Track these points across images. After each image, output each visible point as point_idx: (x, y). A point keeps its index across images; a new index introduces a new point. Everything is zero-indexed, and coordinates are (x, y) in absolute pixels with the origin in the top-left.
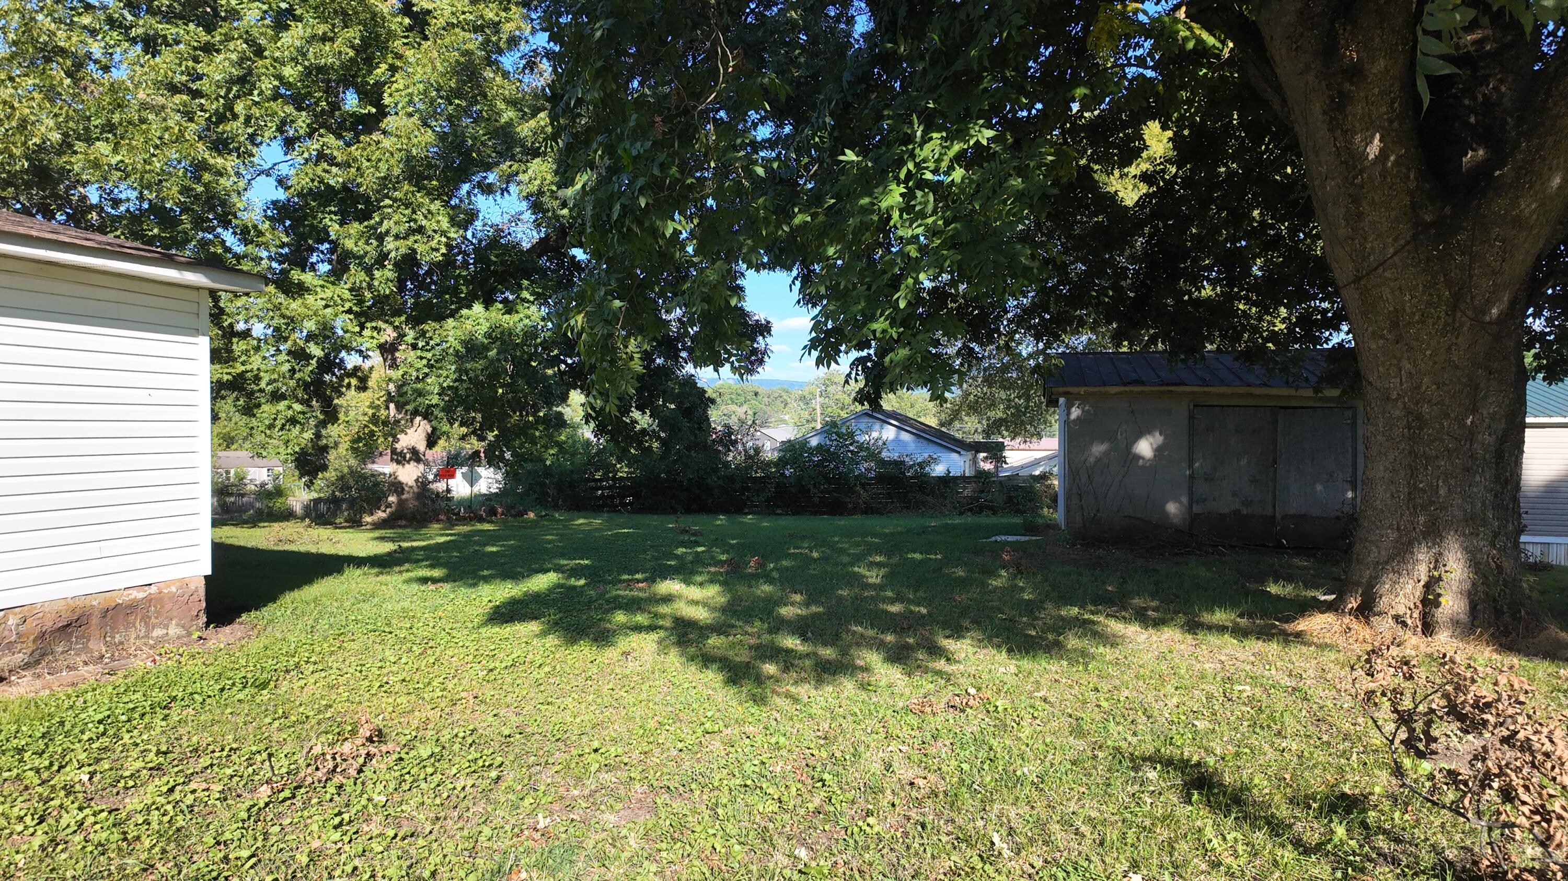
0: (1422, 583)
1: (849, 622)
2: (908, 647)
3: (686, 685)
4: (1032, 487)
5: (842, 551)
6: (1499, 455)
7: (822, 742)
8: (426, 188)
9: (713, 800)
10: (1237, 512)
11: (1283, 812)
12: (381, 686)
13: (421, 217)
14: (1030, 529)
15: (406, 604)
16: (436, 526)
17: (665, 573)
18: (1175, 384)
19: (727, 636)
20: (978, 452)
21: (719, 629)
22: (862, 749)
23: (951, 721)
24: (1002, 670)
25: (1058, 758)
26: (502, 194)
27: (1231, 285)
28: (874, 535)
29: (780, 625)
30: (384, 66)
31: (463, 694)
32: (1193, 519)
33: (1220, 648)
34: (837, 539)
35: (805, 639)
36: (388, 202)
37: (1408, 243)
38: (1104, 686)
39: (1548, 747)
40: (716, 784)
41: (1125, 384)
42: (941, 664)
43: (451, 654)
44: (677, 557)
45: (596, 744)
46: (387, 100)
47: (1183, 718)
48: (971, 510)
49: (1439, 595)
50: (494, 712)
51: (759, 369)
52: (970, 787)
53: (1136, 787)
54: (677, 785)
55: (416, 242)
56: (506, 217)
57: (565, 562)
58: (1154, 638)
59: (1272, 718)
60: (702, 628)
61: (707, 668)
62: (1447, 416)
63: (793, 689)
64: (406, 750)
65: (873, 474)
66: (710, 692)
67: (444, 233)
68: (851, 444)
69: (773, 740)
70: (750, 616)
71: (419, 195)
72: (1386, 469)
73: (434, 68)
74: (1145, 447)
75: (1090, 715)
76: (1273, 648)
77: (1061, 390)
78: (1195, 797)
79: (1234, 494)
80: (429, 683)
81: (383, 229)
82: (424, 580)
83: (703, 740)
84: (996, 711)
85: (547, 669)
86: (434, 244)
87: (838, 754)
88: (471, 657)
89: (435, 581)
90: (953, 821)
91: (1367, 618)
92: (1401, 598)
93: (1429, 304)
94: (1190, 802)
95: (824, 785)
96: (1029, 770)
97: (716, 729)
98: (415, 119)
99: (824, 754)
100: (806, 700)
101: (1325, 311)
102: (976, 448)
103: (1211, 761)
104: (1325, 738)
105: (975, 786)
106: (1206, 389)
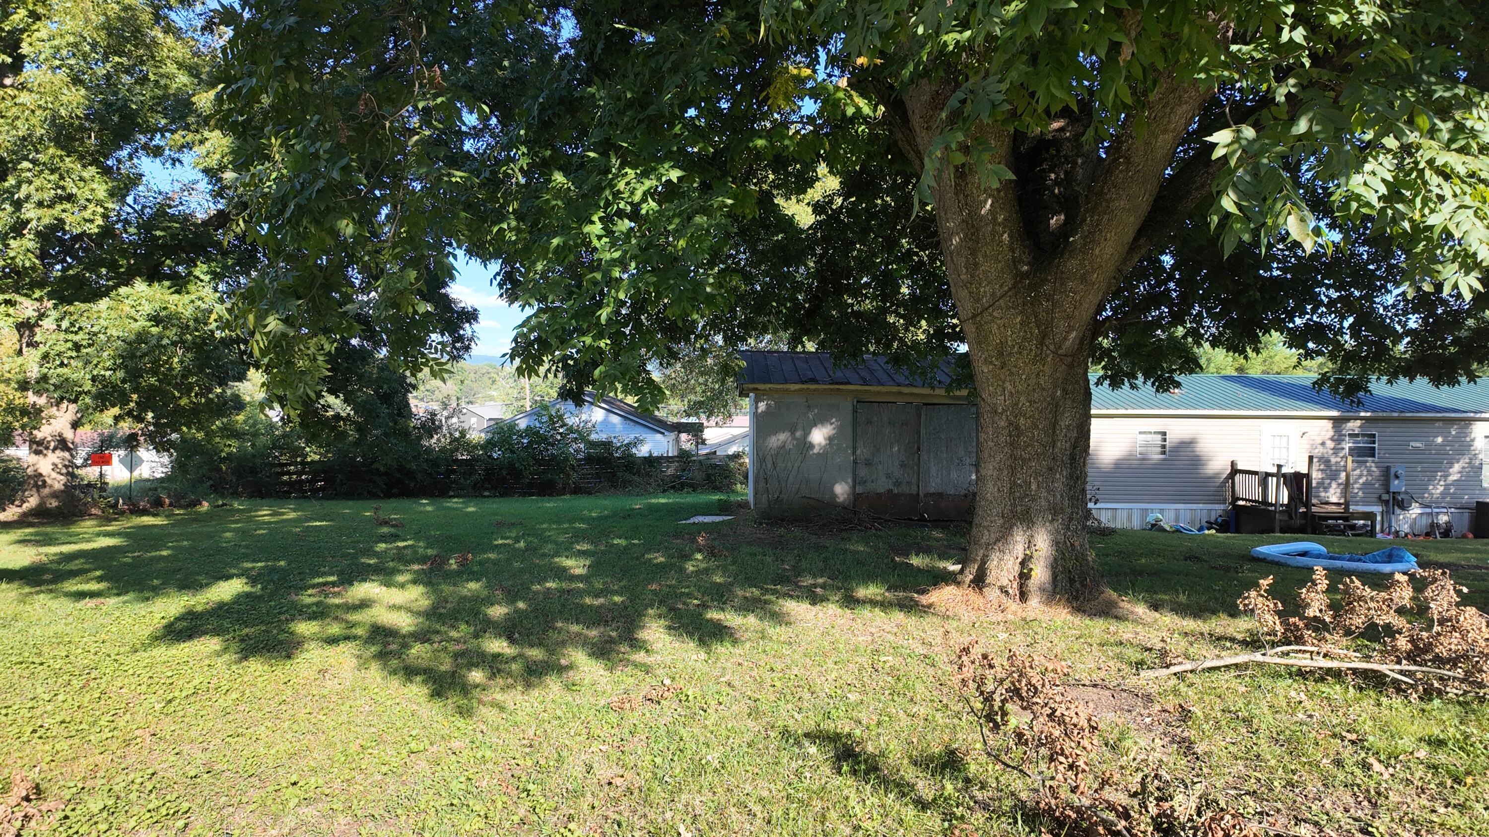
0: (1020, 560)
1: (554, 620)
2: (612, 641)
3: (389, 703)
4: (727, 465)
5: (548, 540)
6: (1073, 458)
7: (528, 750)
8: (76, 151)
9: (420, 825)
10: (890, 491)
11: (910, 773)
12: (34, 731)
13: (71, 184)
14: (723, 508)
15: (60, 628)
16: (89, 523)
17: (363, 574)
18: (842, 383)
19: (431, 644)
20: (680, 432)
21: (421, 636)
22: (565, 753)
23: (648, 715)
24: (694, 657)
25: (737, 742)
26: (174, 164)
27: (884, 301)
28: (582, 520)
29: (487, 626)
30: (22, 12)
31: (137, 733)
32: (856, 497)
33: (872, 621)
34: (545, 526)
35: (511, 640)
36: (26, 164)
37: (1010, 289)
38: (779, 666)
39: (1075, 720)
40: (422, 807)
41: (803, 382)
42: (640, 657)
43: (120, 685)
44: (376, 555)
45: (294, 778)
46: (25, 49)
47: (839, 692)
48: (673, 487)
49: (1031, 569)
50: (176, 751)
51: (465, 356)
52: (661, 780)
53: (800, 762)
54: (382, 812)
55: (64, 211)
56: (177, 187)
57: (250, 565)
58: (821, 614)
59: (906, 686)
60: (404, 636)
61: (411, 682)
62: (1037, 427)
63: (499, 697)
64: (70, 807)
65: (581, 456)
66: (415, 707)
67: (99, 203)
68: (562, 427)
69: (479, 755)
70: (456, 619)
71: (67, 160)
72: (994, 468)
73: (87, 20)
74: (819, 436)
75: (767, 697)
76: (911, 622)
77: (751, 386)
78: (845, 768)
79: (888, 476)
80: (94, 723)
81: (22, 194)
82: (81, 595)
83: (408, 760)
84: (687, 700)
85: (234, 696)
86: (87, 214)
87: (542, 762)
88: (144, 687)
89: (92, 595)
90: (645, 816)
91: (980, 589)
92: (1005, 573)
93: (1024, 339)
94: (839, 773)
95: (528, 795)
96: (713, 757)
97: (422, 748)
98: (62, 74)
99: (529, 763)
100: (512, 707)
101: (955, 326)
102: (679, 428)
103: (858, 732)
104: (945, 701)
105: (666, 779)
106: (867, 388)
